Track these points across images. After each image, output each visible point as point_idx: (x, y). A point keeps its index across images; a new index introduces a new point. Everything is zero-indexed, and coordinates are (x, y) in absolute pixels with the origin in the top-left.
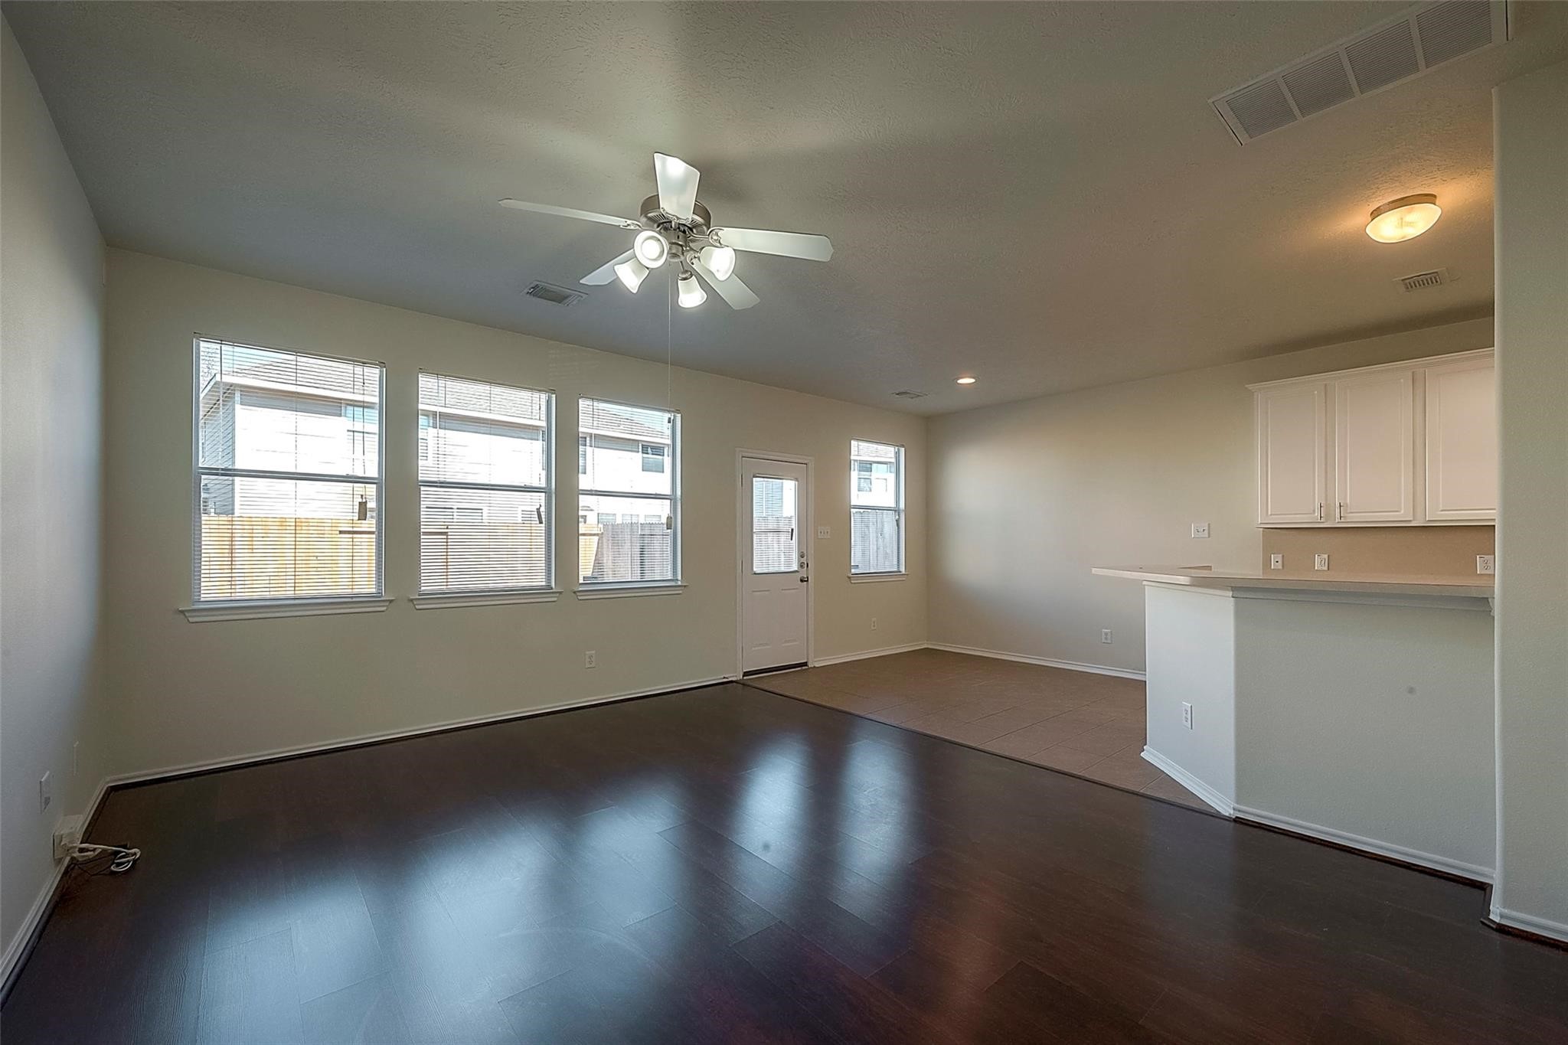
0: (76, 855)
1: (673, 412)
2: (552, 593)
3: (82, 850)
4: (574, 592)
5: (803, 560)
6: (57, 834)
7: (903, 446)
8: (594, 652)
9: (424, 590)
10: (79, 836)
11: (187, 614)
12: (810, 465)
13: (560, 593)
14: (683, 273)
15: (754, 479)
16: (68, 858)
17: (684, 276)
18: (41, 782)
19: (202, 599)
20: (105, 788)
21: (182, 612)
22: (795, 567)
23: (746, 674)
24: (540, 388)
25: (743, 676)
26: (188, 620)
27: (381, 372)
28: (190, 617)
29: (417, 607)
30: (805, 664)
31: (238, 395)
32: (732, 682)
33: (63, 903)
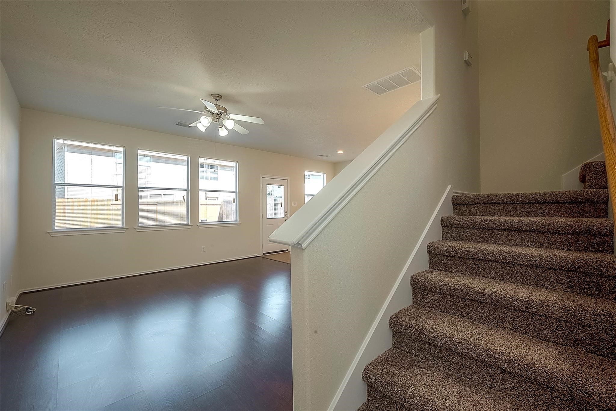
0: (13, 309)
1: (235, 162)
2: (189, 225)
3: (16, 308)
4: (197, 225)
5: (286, 214)
6: (7, 302)
7: (325, 173)
8: (205, 246)
9: (140, 225)
10: (15, 303)
11: (50, 234)
12: (289, 181)
13: (192, 226)
14: (220, 126)
15: (267, 185)
16: (11, 310)
17: (220, 127)
18: (3, 284)
19: (56, 228)
20: (19, 294)
21: (48, 233)
22: (283, 216)
23: (264, 254)
24: (184, 154)
25: (263, 254)
26: (51, 236)
27: (124, 150)
28: (52, 234)
29: (137, 231)
30: (287, 250)
31: (66, 148)
32: (258, 256)
33: (9, 324)
